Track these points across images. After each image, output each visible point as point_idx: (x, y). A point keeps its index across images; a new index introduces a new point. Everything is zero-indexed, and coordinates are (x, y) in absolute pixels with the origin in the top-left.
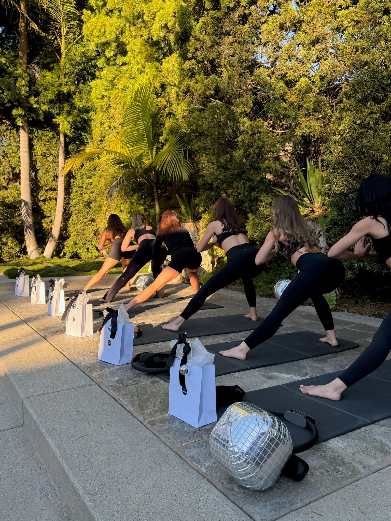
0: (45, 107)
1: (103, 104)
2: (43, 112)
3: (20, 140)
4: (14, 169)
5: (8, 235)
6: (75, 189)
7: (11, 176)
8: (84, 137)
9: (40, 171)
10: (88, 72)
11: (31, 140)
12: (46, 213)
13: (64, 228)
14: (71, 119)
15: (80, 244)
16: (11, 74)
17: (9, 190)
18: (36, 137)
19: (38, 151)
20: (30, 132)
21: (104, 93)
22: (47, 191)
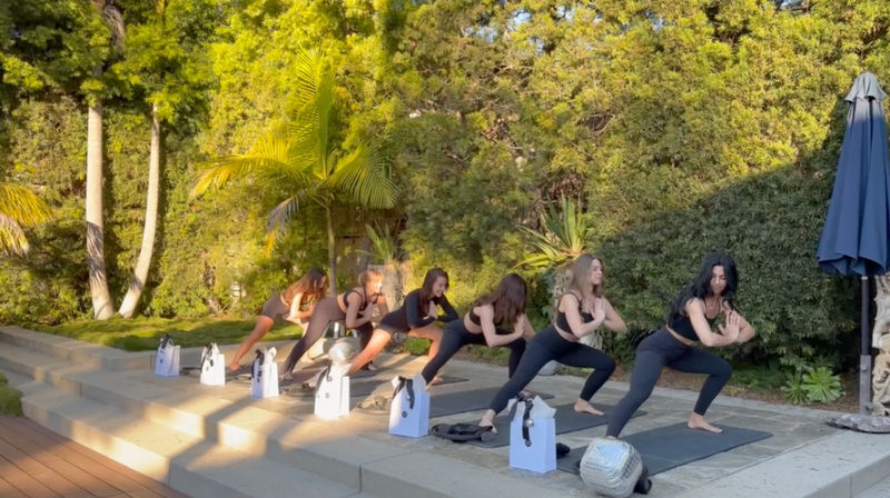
0: (135, 80)
1: (234, 81)
2: (132, 87)
3: (87, 128)
4: (75, 173)
5: (62, 280)
6: (172, 205)
7: (70, 186)
8: (192, 125)
9: (116, 177)
10: (201, 26)
11: (105, 126)
12: (124, 243)
13: (154, 269)
14: (176, 99)
15: (177, 294)
16: (82, 26)
17: (65, 207)
18: (114, 123)
19: (116, 146)
20: (105, 116)
21: (237, 66)
22: (125, 208)
